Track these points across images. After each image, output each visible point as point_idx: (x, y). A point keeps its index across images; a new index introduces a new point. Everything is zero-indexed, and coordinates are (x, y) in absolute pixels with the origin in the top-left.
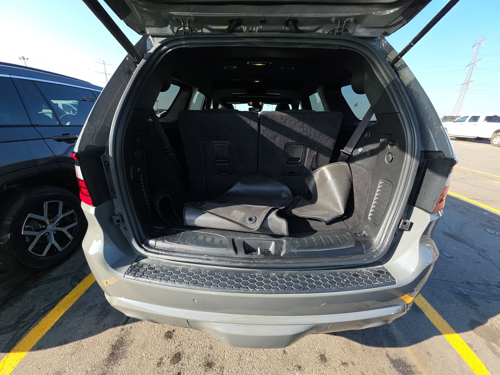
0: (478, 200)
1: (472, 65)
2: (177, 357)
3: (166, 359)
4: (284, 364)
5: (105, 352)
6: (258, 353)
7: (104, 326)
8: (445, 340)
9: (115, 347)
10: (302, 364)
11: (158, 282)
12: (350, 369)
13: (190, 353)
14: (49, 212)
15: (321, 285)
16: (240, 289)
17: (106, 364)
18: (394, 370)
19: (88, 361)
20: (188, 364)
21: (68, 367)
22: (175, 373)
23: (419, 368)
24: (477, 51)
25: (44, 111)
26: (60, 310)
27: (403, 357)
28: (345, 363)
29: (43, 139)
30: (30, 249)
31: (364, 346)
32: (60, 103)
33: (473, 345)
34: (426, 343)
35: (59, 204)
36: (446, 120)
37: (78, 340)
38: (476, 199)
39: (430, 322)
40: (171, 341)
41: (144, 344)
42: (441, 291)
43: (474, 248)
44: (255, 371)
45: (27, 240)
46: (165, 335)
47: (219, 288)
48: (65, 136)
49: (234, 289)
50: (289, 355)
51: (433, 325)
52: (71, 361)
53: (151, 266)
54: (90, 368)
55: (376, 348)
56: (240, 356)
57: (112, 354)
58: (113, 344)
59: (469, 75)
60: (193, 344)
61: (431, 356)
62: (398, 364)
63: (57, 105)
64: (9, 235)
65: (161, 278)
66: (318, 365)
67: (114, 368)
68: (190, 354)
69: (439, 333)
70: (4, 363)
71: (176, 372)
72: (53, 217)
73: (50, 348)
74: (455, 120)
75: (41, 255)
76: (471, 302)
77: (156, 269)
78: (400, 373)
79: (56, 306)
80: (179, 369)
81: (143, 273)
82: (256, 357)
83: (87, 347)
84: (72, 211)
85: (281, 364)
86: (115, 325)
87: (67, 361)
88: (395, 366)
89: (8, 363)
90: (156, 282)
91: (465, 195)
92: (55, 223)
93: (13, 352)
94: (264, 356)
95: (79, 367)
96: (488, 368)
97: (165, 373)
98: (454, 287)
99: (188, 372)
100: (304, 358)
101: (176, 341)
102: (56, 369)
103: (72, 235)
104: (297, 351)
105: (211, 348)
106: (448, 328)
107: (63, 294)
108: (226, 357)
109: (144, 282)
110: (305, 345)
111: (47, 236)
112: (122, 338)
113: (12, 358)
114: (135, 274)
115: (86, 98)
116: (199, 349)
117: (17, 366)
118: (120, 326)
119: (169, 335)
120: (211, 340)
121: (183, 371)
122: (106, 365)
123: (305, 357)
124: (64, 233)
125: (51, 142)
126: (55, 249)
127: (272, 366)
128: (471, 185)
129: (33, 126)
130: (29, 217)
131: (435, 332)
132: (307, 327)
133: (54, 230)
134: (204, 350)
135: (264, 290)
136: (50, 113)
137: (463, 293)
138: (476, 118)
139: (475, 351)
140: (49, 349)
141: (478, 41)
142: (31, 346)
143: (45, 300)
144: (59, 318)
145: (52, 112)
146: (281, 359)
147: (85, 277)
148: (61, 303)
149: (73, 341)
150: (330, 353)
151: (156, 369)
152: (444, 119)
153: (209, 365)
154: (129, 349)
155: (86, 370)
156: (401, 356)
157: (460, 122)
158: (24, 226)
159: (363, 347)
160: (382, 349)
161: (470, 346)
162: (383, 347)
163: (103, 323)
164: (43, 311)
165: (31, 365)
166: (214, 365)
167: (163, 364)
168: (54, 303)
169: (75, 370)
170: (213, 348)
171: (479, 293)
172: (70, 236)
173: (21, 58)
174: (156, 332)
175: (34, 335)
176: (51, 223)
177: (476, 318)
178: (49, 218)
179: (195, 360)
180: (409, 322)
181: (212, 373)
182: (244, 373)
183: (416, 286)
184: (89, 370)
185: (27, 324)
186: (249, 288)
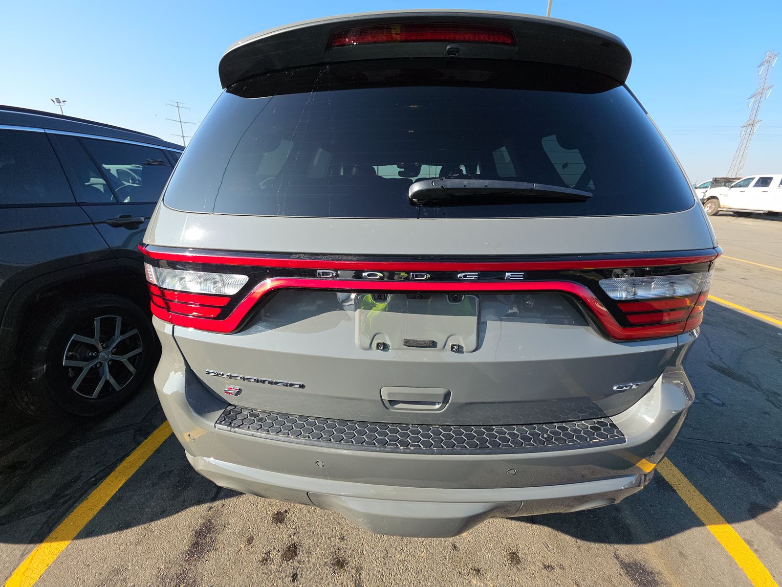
0: (769, 313)
1: (758, 95)
2: (291, 551)
3: (275, 554)
4: (454, 565)
5: (185, 542)
6: (414, 548)
7: (184, 502)
8: (709, 533)
9: (200, 535)
10: (481, 566)
11: (264, 434)
12: (557, 575)
13: (311, 545)
14: (102, 332)
15: (509, 442)
16: (386, 447)
17: (186, 559)
18: (626, 579)
19: (160, 554)
20: (309, 561)
21: (132, 562)
22: (288, 575)
23: (667, 576)
24: (766, 73)
25: (93, 180)
26: (118, 479)
27: (641, 560)
28: (549, 566)
29: (93, 223)
30: (75, 387)
31: (579, 541)
32: (113, 169)
33: (753, 541)
34: (680, 538)
35: (116, 321)
36: (717, 184)
37: (145, 523)
38: (766, 312)
39: (686, 505)
40: (282, 527)
41: (242, 530)
42: (705, 458)
43: (760, 390)
44: (410, 574)
45: (71, 374)
46: (273, 518)
47: (354, 445)
48: (124, 219)
49: (376, 446)
50: (462, 552)
51: (690, 509)
52: (135, 553)
53: (254, 411)
54: (164, 565)
55: (598, 545)
56: (387, 551)
57: (196, 544)
58: (197, 530)
59: (755, 111)
60: (315, 532)
61: (687, 559)
62: (633, 569)
63: (109, 170)
64: (45, 366)
65: (268, 430)
66: (506, 568)
67: (199, 564)
68: (310, 547)
69: (701, 524)
70: (32, 559)
71: (290, 573)
72: (108, 340)
73: (105, 534)
74: (732, 185)
75: (89, 395)
76: (753, 475)
77: (260, 416)
78: (636, 584)
79: (112, 472)
80: (294, 568)
81: (242, 422)
82: (410, 553)
83: (158, 534)
84: (135, 331)
85: (449, 565)
86: (199, 502)
87: (130, 554)
88: (628, 573)
89: (38, 560)
90: (261, 436)
91: (748, 306)
92: (111, 349)
93: (47, 542)
94: (422, 552)
95: (147, 563)
96: (774, 576)
97: (273, 574)
98: (726, 452)
99: (308, 573)
100: (485, 557)
101: (289, 526)
102: (113, 565)
103: (134, 367)
104: (474, 546)
105: (342, 539)
106: (715, 515)
107: (123, 454)
108: (365, 553)
109: (243, 434)
110: (486, 537)
111: (99, 368)
112: (210, 521)
113: (46, 551)
114: (231, 423)
115: (151, 161)
116: (323, 539)
117: (53, 563)
118: (207, 503)
119: (279, 518)
120: (342, 527)
121: (300, 573)
122: (187, 561)
123: (487, 556)
124: (123, 363)
125: (105, 229)
126: (110, 388)
127: (435, 568)
128: (757, 288)
129: (79, 205)
130: (73, 340)
131: (694, 521)
132: (487, 507)
133: (109, 360)
134: (331, 542)
135: (422, 449)
136: (102, 184)
137: (741, 461)
138: (767, 181)
139: (757, 550)
140: (103, 536)
141: (767, 58)
142: (77, 531)
143: (97, 463)
144: (117, 490)
145: (105, 183)
146: (449, 557)
147: (154, 430)
148: (120, 468)
149: (139, 525)
150: (526, 551)
151: (260, 567)
152: (713, 183)
153: (340, 564)
154: (221, 537)
155: (158, 567)
156: (639, 558)
157: (740, 187)
158: (67, 354)
159: (577, 542)
160: (608, 546)
161: (749, 543)
162: (609, 543)
163: (181, 499)
164: (94, 479)
165: (74, 560)
166: (347, 564)
167: (270, 560)
168: (110, 468)
169: (142, 567)
170: (346, 538)
171: (765, 461)
172: (131, 368)
173: (55, 100)
174: (260, 513)
175: (81, 514)
176: (105, 348)
177: (760, 499)
178: (102, 341)
179: (318, 555)
180: (651, 505)
181: (343, 575)
182: (393, 576)
183: (658, 446)
184: (163, 567)
185: (70, 498)
186: (399, 446)
